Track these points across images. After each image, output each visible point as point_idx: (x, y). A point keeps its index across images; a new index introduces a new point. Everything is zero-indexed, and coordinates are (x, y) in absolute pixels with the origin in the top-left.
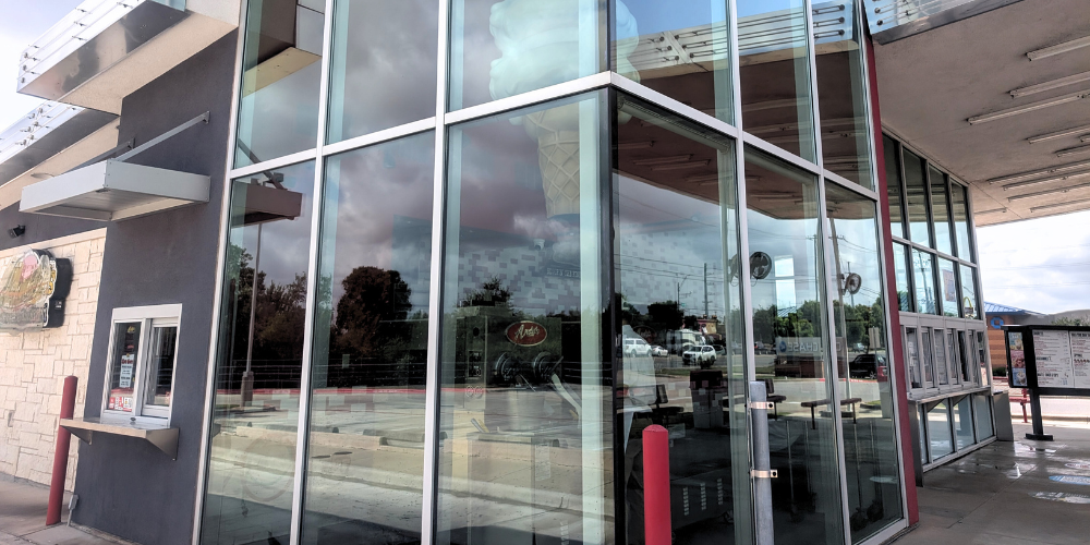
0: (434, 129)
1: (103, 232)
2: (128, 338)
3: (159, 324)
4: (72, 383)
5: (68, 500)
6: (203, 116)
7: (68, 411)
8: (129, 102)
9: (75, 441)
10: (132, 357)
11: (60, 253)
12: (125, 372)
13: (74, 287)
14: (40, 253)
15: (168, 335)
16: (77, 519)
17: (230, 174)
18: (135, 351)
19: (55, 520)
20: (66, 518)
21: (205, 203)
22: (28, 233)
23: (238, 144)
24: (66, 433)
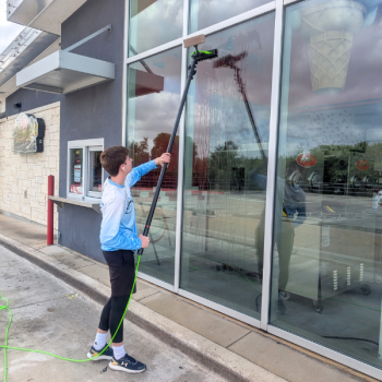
0: (274, 11)
1: (58, 103)
2: (76, 157)
3: (91, 149)
4: (51, 179)
5: (56, 232)
6: (108, 27)
7: (51, 192)
8: (66, 25)
9: (55, 206)
10: (79, 166)
11: (39, 116)
12: (77, 174)
13: (47, 132)
14: (29, 115)
15: (97, 155)
16: (61, 243)
17: (126, 61)
18: (81, 163)
19: (51, 242)
20: (56, 241)
21: (113, 80)
22: (23, 106)
23: (130, 48)
24: (51, 203)
